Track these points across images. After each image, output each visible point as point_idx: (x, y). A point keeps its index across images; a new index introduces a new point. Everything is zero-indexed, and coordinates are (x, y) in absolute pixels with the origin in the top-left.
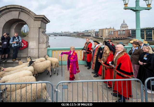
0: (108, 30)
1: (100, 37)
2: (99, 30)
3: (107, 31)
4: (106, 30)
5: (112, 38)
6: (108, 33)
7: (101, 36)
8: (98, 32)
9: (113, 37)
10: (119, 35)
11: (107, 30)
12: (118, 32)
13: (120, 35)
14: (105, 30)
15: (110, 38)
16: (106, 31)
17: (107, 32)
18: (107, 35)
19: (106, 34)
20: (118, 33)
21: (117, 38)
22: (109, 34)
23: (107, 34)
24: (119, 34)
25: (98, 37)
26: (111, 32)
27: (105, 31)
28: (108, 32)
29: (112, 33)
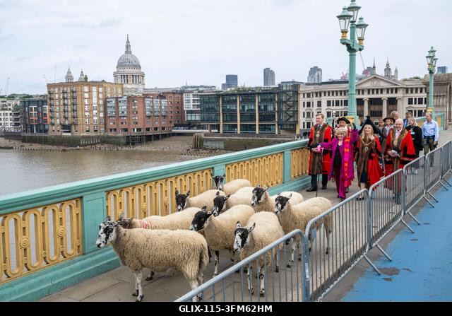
0: (101, 90)
1: (54, 131)
2: (49, 86)
3: (95, 94)
4: (90, 92)
5: (120, 134)
6: (102, 109)
7: (67, 128)
8: (42, 102)
9: (126, 130)
10: (149, 117)
11: (94, 89)
12: (144, 103)
13: (151, 119)
14: (86, 89)
15: (110, 134)
16: (90, 98)
17: (95, 100)
18: (97, 116)
19: (90, 111)
20: (144, 108)
21: (144, 132)
22: (109, 110)
23: (95, 112)
24: (148, 113)
25: (46, 131)
26: (117, 102)
27: (86, 95)
28: (101, 102)
29: (123, 107)
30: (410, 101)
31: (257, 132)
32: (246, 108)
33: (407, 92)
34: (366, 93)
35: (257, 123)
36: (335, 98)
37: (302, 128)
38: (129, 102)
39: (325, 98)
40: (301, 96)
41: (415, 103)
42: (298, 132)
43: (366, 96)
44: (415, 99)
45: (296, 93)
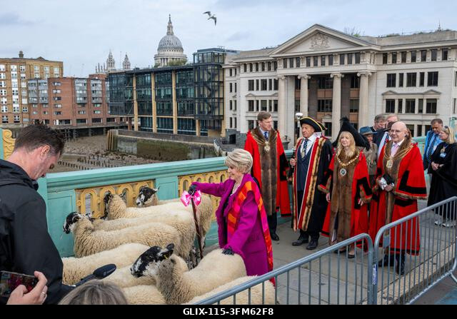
3: (14, 74)
4: (7, 71)
6: (25, 94)
10: (83, 105)
12: (73, 86)
13: (86, 108)
20: (74, 92)
22: (31, 95)
24: (80, 99)
26: (38, 84)
27: (3, 76)
28: (24, 84)
29: (44, 91)
30: (391, 81)
31: (175, 130)
32: (163, 94)
33: (385, 61)
34: (303, 64)
35: (175, 117)
36: (259, 75)
37: (228, 127)
38: (49, 83)
39: (245, 75)
40: (227, 73)
41: (401, 85)
42: (223, 134)
43: (304, 71)
44: (401, 75)
45: (220, 68)
